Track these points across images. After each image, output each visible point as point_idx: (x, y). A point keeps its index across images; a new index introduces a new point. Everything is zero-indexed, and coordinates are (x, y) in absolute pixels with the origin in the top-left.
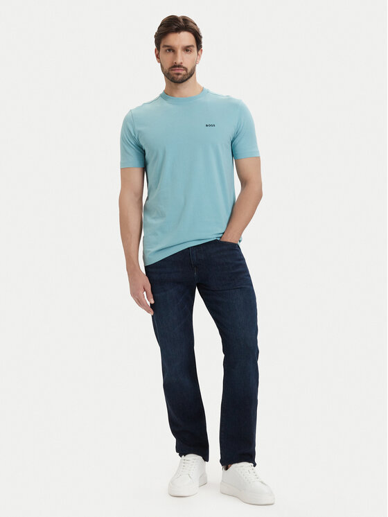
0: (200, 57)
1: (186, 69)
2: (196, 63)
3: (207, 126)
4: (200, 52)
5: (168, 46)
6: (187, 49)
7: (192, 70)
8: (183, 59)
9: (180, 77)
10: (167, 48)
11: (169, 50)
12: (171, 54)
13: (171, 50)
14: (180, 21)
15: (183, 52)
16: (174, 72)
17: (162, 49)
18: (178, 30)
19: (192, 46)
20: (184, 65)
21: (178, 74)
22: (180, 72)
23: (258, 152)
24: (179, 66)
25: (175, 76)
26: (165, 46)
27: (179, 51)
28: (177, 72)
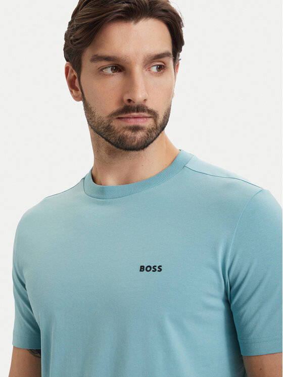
1: (153, 114)
5: (107, 59)
9: (140, 135)
10: (105, 63)
16: (123, 124)
20: (150, 105)
21: (136, 129)
22: (141, 123)
24: (140, 108)
25: (129, 133)
27: (138, 70)
28: (133, 123)
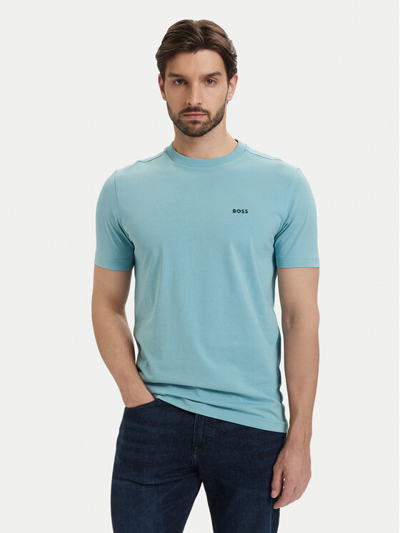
0: (234, 88)
1: (207, 113)
2: (226, 101)
3: (234, 211)
4: (232, 81)
5: (176, 76)
6: (209, 79)
7: (218, 114)
8: (201, 96)
9: (198, 126)
10: (175, 78)
11: (180, 81)
12: (182, 88)
13: (183, 81)
14: (196, 33)
15: (202, 85)
16: (187, 119)
17: (168, 79)
18: (193, 48)
19: (218, 73)
20: (204, 107)
21: (195, 122)
22: (198, 119)
23: (317, 259)
24: (196, 109)
25: (191, 125)
26: (172, 75)
27: (196, 85)
28: (192, 118)
